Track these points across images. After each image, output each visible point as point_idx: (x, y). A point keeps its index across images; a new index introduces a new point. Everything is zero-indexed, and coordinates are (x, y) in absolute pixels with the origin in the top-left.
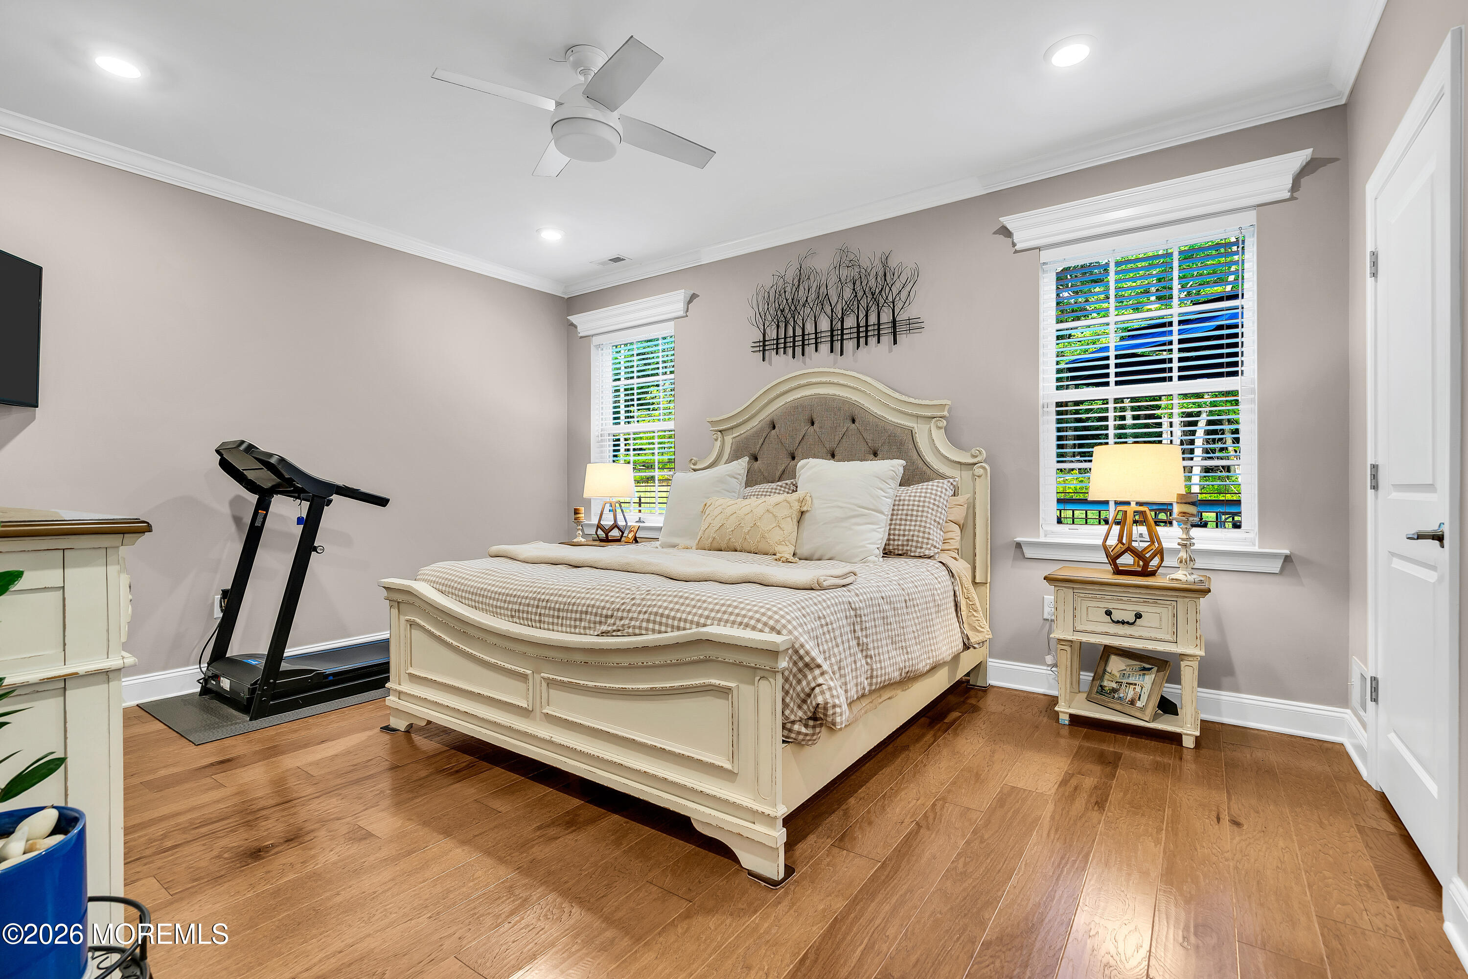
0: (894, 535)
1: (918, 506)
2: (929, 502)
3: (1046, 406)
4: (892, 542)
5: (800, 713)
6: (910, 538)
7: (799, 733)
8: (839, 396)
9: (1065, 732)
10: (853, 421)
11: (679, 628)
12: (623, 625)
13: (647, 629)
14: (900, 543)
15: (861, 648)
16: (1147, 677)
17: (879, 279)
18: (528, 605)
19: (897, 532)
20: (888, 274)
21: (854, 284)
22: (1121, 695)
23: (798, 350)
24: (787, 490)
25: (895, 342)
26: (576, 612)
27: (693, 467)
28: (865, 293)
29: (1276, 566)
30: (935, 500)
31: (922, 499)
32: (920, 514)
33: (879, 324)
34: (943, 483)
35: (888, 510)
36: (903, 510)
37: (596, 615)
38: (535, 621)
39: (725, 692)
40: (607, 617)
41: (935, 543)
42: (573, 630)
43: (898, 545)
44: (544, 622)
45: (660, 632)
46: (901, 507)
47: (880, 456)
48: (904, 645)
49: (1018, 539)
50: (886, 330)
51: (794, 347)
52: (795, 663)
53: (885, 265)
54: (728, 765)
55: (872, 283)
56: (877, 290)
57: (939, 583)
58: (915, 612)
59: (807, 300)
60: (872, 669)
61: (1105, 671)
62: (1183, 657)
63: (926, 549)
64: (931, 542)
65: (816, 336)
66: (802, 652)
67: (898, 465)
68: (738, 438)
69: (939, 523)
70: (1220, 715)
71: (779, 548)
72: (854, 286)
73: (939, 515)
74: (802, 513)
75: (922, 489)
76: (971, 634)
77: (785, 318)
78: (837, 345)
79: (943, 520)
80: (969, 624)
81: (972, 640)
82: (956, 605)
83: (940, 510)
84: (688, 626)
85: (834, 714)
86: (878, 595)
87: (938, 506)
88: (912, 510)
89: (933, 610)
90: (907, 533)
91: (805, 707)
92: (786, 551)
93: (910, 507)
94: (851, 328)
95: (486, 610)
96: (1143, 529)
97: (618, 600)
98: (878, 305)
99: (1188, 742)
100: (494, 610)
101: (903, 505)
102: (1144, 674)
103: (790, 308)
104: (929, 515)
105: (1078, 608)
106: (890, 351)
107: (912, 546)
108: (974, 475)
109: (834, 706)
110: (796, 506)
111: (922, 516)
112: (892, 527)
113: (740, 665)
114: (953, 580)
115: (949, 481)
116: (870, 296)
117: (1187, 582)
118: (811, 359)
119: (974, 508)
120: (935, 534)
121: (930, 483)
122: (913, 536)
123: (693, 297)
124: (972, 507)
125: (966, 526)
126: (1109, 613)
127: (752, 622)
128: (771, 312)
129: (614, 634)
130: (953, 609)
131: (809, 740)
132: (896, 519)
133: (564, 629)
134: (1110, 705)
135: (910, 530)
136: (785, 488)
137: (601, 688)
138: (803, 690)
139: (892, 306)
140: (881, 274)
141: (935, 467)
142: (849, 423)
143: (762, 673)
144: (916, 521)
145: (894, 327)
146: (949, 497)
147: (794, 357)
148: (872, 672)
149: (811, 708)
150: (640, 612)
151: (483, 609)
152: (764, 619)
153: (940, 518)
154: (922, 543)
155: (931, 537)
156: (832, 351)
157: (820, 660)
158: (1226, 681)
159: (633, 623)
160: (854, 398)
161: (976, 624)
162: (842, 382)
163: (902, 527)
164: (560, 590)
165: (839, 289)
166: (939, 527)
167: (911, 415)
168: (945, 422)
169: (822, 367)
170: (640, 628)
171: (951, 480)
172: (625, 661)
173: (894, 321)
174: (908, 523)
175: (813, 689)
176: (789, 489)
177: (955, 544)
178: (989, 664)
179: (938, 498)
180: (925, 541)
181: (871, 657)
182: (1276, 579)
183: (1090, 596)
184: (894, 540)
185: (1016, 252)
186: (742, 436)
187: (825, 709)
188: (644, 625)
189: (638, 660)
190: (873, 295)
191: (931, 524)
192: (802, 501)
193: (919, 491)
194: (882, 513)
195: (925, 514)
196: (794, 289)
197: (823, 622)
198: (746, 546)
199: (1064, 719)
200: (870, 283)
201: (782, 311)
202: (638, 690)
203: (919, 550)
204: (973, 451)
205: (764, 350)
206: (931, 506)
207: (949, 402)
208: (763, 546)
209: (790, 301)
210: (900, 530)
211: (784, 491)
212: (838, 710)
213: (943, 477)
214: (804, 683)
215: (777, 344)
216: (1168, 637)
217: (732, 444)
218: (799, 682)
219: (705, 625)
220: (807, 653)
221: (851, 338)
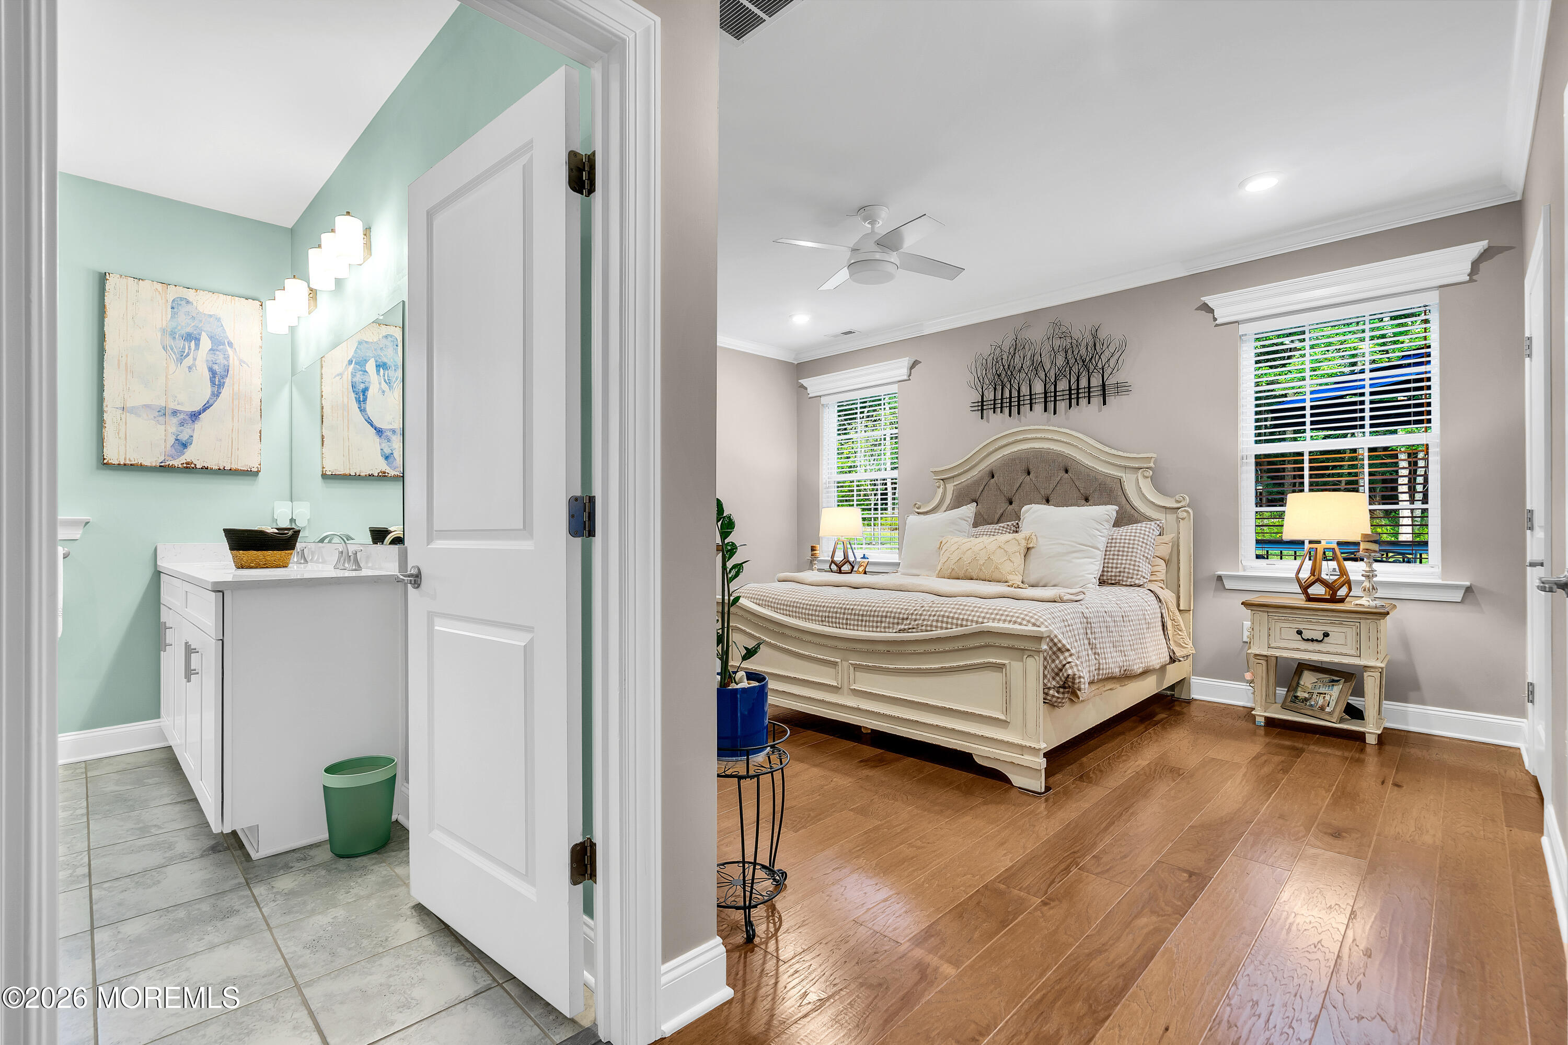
0: (1108, 567)
1: (1129, 544)
2: (1139, 541)
3: (1245, 458)
4: (1105, 573)
5: (1054, 683)
6: (1122, 570)
7: (1053, 696)
8: (1053, 449)
9: (1262, 732)
10: (1067, 471)
11: (962, 626)
12: (917, 625)
13: (936, 627)
14: (1113, 574)
15: (1091, 646)
16: (1335, 687)
17: (1089, 349)
18: (836, 613)
19: (1110, 565)
20: (1098, 345)
21: (1066, 352)
22: (1313, 703)
23: (1014, 410)
24: (1008, 530)
25: (1104, 403)
26: (878, 616)
27: (917, 510)
28: (1076, 361)
29: (1458, 596)
30: (1143, 538)
31: (1132, 538)
32: (1130, 550)
33: (1089, 387)
34: (1151, 525)
35: (1102, 547)
36: (1115, 547)
37: (894, 618)
38: (843, 624)
39: (1000, 667)
40: (903, 619)
41: (1144, 575)
42: (875, 629)
43: (1111, 576)
44: (850, 624)
45: (947, 629)
46: (1113, 545)
47: (1091, 502)
48: (1122, 649)
49: (1219, 573)
50: (1096, 392)
51: (1010, 406)
52: (1051, 648)
53: (1095, 337)
54: (1002, 717)
55: (1083, 351)
56: (1088, 358)
57: (1149, 605)
58: (1130, 626)
59: (1022, 367)
60: (1099, 663)
61: (1298, 684)
62: (1366, 668)
63: (1136, 579)
64: (1140, 573)
65: (1031, 397)
66: (1056, 640)
67: (1110, 511)
68: (959, 486)
69: (1147, 558)
70: (1407, 725)
71: (1010, 577)
72: (1066, 355)
73: (1147, 551)
74: (1028, 549)
75: (1132, 529)
76: (1176, 649)
77: (1002, 382)
78: (1051, 406)
79: (1151, 555)
80: (1175, 641)
81: (1177, 654)
82: (1163, 625)
83: (1148, 547)
84: (969, 623)
85: (1080, 682)
86: (1103, 610)
87: (1147, 544)
88: (1124, 547)
89: (1144, 626)
90: (1119, 566)
91: (1058, 678)
92: (1017, 580)
93: (1122, 545)
94: (1063, 391)
95: (799, 617)
96: (1334, 564)
97: (910, 608)
98: (1089, 372)
99: (1371, 740)
100: (807, 617)
101: (1116, 543)
102: (1333, 685)
103: (1006, 373)
104: (1139, 552)
105: (1272, 629)
106: (1100, 410)
107: (1123, 576)
108: (1178, 518)
109: (1080, 677)
110: (1023, 543)
111: (1132, 552)
112: (1106, 561)
113: (1013, 648)
114: (1160, 605)
115: (1156, 523)
116: (1081, 363)
117: (1369, 607)
118: (1026, 418)
119: (1178, 546)
120: (1144, 567)
121: (1139, 525)
122: (1124, 568)
123: (915, 364)
124: (1176, 545)
125: (1172, 561)
126: (1300, 633)
127: (1019, 620)
128: (989, 377)
129: (910, 631)
130: (1161, 628)
131: (1060, 702)
132: (1109, 555)
133: (867, 629)
134: (1302, 711)
135: (1121, 564)
136: (1007, 528)
137: (900, 669)
138: (1056, 666)
139: (1101, 372)
140: (1091, 344)
141: (1143, 511)
142: (1062, 473)
143: (1029, 653)
144: (1127, 556)
145: (1104, 390)
146: (1156, 536)
147: (1010, 415)
148: (1099, 666)
149: (1063, 678)
150: (930, 615)
151: (796, 617)
152: (1027, 618)
153: (1148, 553)
154: (1133, 574)
155: (1140, 569)
156: (1045, 411)
157: (1069, 647)
158: (1412, 695)
159: (925, 623)
160: (1067, 452)
161: (1181, 642)
162: (1055, 438)
163: (1115, 561)
164: (861, 601)
165: (1052, 356)
166: (1148, 561)
167: (1120, 466)
168: (1151, 472)
169: (1037, 425)
170: (931, 626)
171: (1158, 522)
172: (920, 649)
173: (1104, 385)
174: (1120, 557)
175: (1064, 665)
176: (1010, 530)
177: (1162, 575)
178: (1192, 680)
179: (1146, 537)
180: (1136, 572)
181: (1099, 655)
182: (1459, 607)
183: (1283, 618)
184: (1108, 572)
185: (1217, 325)
186: (964, 484)
187: (1074, 679)
188: (934, 624)
189: (931, 647)
190: (1084, 363)
191: (1140, 558)
192: (1028, 539)
193: (1129, 531)
194: (1098, 549)
195: (1135, 550)
196: (1010, 357)
197: (1066, 623)
198: (982, 575)
199: (1261, 721)
200: (1081, 352)
201: (999, 376)
202: (931, 669)
203: (1130, 580)
204: (1177, 497)
205: (982, 410)
206: (1140, 544)
207: (1155, 455)
208: (997, 575)
209: (1006, 367)
210: (1112, 563)
211: (1006, 531)
212: (1082, 680)
213: (1149, 519)
214: (1057, 662)
215: (995, 404)
216: (1353, 652)
217: (953, 491)
218: (1053, 661)
219: (982, 623)
220: (1060, 641)
221: (1063, 400)
